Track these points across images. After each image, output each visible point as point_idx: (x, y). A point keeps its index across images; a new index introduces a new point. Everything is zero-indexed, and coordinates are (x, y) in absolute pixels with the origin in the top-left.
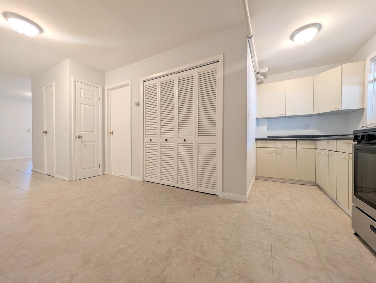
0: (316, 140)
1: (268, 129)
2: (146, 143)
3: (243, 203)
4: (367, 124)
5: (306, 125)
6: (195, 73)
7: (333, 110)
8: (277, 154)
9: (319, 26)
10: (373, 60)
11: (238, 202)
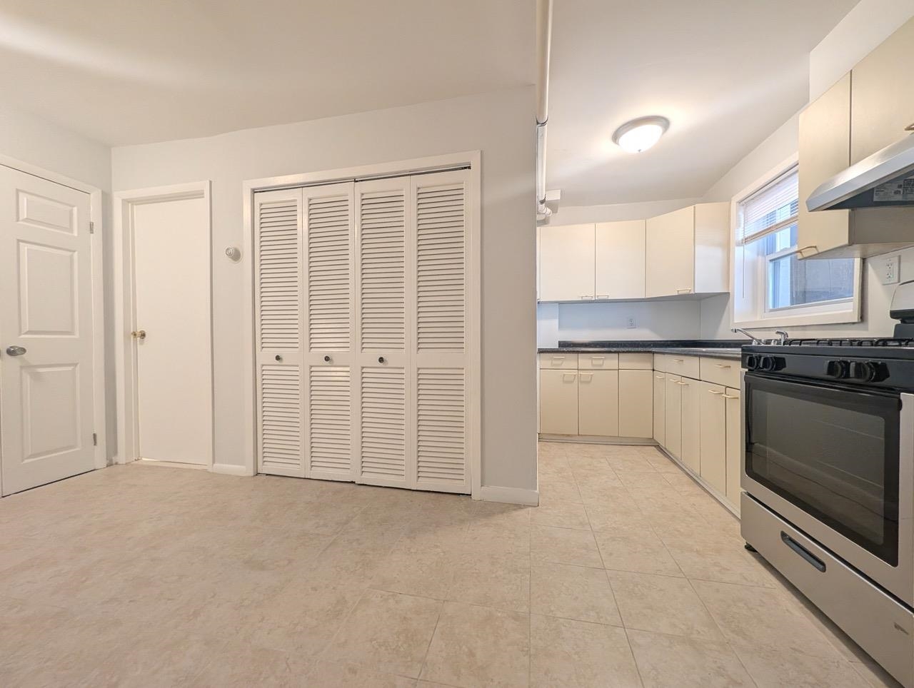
0: (654, 353)
1: (560, 326)
2: (263, 365)
3: (530, 509)
4: (736, 322)
5: (631, 320)
6: (408, 187)
7: (680, 293)
8: (582, 382)
9: (664, 122)
10: (741, 203)
11: (518, 507)
